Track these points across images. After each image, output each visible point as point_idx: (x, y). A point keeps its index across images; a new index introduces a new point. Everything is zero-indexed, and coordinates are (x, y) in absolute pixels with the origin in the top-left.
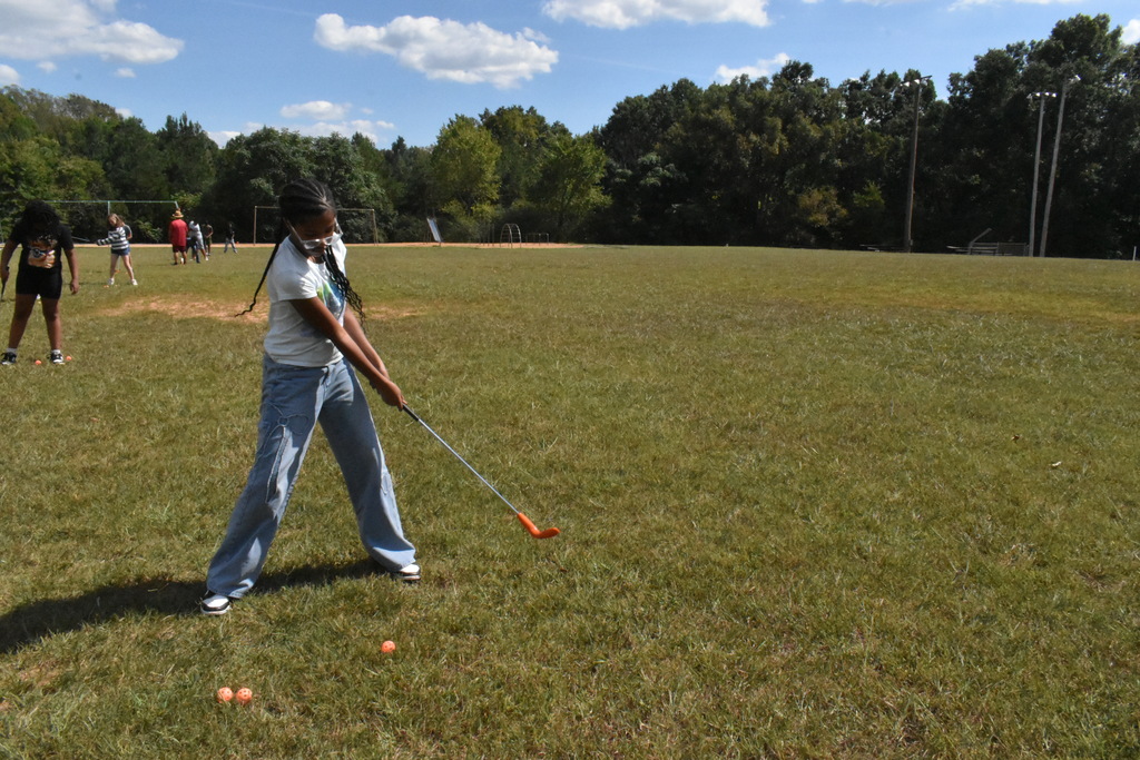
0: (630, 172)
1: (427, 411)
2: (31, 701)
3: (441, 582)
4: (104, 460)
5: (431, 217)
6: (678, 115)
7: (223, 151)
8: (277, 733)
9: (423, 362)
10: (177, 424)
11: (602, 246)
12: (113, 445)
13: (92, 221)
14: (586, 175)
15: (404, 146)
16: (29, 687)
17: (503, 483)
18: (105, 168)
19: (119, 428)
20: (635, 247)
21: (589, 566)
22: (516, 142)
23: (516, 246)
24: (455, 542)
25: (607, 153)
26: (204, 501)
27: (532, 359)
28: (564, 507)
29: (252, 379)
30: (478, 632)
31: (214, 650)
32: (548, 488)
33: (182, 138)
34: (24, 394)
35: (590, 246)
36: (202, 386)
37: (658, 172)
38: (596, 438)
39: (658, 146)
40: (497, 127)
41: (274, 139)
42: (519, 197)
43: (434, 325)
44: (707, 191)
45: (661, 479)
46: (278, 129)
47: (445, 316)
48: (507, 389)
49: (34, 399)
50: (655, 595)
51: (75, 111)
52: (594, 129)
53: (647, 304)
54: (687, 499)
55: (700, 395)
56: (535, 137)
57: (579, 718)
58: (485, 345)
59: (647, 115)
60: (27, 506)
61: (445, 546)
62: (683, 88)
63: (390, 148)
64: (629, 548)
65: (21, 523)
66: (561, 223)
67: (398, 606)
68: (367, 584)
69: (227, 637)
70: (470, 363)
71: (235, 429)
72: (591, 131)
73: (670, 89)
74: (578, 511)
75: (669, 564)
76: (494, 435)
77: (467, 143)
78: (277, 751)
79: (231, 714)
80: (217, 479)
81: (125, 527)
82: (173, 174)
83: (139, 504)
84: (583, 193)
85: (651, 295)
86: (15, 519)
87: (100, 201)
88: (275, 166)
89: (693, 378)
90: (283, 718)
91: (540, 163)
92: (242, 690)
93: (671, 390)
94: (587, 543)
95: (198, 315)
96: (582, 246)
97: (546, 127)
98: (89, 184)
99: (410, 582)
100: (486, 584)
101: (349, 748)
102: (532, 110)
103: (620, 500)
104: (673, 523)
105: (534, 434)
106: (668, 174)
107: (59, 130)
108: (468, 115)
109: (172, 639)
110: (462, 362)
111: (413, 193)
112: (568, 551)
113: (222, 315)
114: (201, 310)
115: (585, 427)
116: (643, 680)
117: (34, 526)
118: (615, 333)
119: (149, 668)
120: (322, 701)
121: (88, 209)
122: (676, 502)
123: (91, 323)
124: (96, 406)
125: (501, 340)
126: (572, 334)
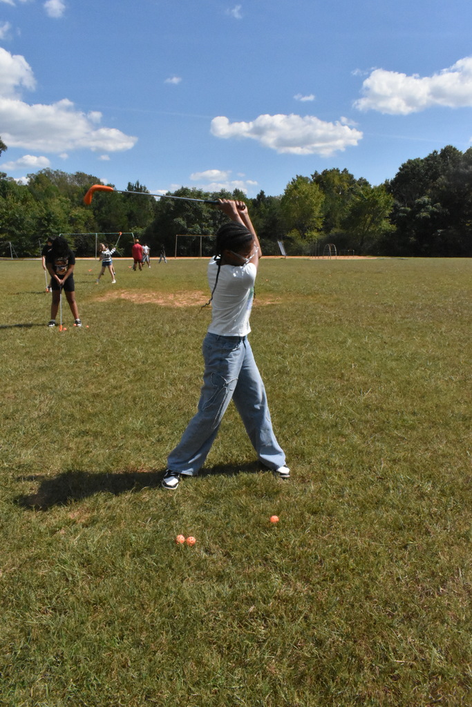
0: (409, 209)
1: (286, 367)
2: (76, 531)
3: (303, 479)
4: (104, 389)
5: (280, 240)
6: (444, 171)
7: (158, 202)
8: (211, 567)
9: (281, 335)
10: (141, 369)
11: (389, 258)
12: (108, 381)
13: (87, 244)
14: (380, 212)
15: (264, 196)
16: (74, 522)
17: (337, 417)
18: (94, 214)
19: (110, 371)
20: (412, 258)
21: (398, 476)
22: (334, 191)
23: (333, 258)
24: (310, 454)
25: (394, 197)
26: (160, 417)
27: (350, 334)
28: (378, 435)
29: (181, 343)
30: (329, 515)
31: (171, 511)
32: (367, 422)
33: (136, 196)
34: (60, 348)
35: (382, 258)
36: (153, 346)
37: (428, 209)
38: (396, 389)
39: (429, 191)
40: (322, 182)
41: (188, 194)
42: (335, 226)
43: (286, 311)
44: (462, 220)
45: (443, 420)
46: (190, 188)
47: (293, 305)
48: (335, 354)
49: (65, 351)
50: (444, 500)
51: (79, 181)
52: (386, 182)
53: (423, 298)
54: (462, 435)
55: (465, 362)
56: (347, 188)
57: (398, 579)
58: (319, 324)
59: (422, 171)
60: (66, 415)
61: (304, 456)
62: (449, 152)
63: (256, 197)
64: (424, 466)
65: (64, 424)
66: (362, 244)
67: (278, 493)
68: (258, 476)
69: (179, 504)
70: (310, 336)
71: (173, 374)
72: (384, 183)
73: (439, 153)
74: (388, 439)
75: (452, 480)
76: (329, 384)
77: (303, 193)
78: (212, 578)
79: (185, 552)
80: (166, 404)
81: (118, 430)
82: (130, 216)
83: (124, 417)
84: (377, 223)
85: (426, 292)
86: (60, 423)
87: (91, 233)
88: (188, 210)
89: (460, 351)
90: (214, 557)
91: (350, 205)
92: (190, 538)
93: (444, 359)
94: (395, 461)
95: (148, 302)
96: (376, 258)
97: (354, 181)
98: (86, 224)
99: (284, 478)
100: (331, 483)
101: (255, 581)
102: (345, 170)
103: (415, 433)
104: (452, 451)
105: (355, 385)
106: (435, 210)
107: (70, 193)
108: (304, 176)
109: (148, 501)
110: (305, 335)
111: (268, 225)
112: (382, 466)
113: (160, 302)
114: (149, 299)
115: (388, 381)
116: (440, 558)
117: (70, 427)
118: (403, 318)
119: (137, 518)
120: (236, 550)
121: (85, 237)
122: (454, 437)
123: (90, 306)
124: (97, 356)
125: (329, 321)
126: (374, 318)
